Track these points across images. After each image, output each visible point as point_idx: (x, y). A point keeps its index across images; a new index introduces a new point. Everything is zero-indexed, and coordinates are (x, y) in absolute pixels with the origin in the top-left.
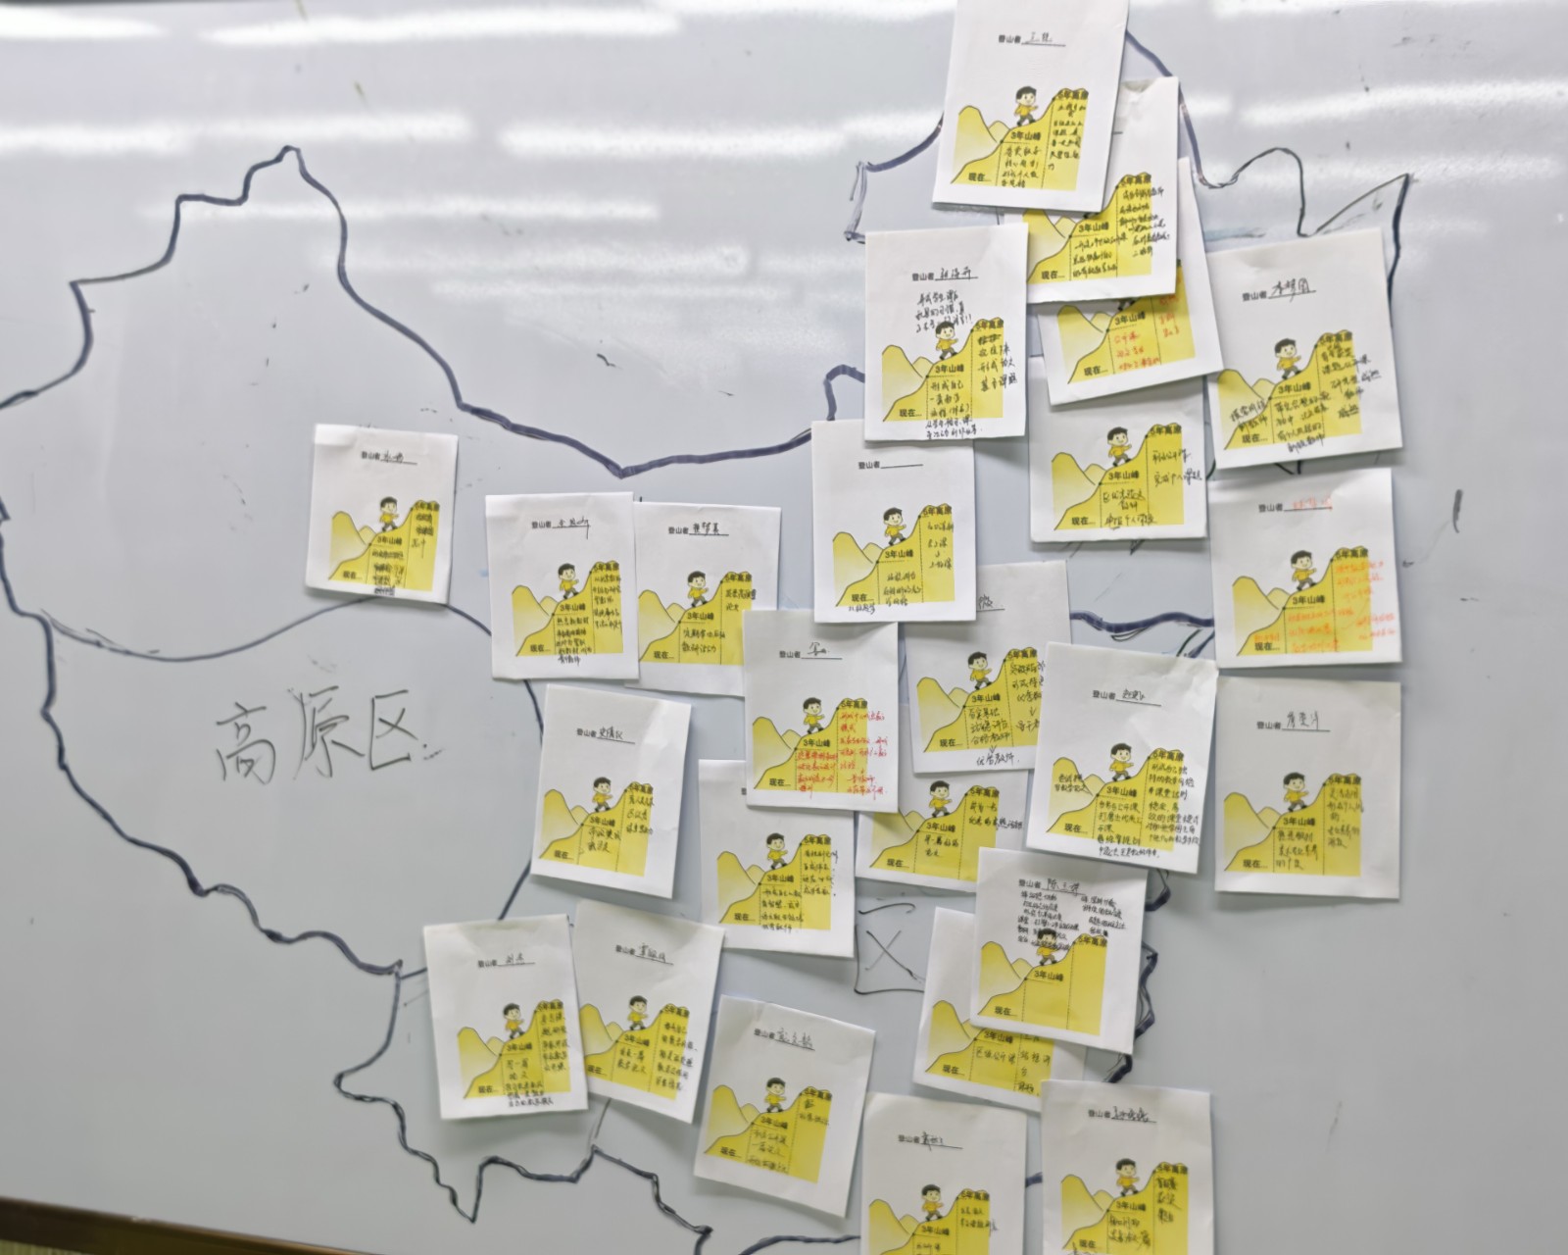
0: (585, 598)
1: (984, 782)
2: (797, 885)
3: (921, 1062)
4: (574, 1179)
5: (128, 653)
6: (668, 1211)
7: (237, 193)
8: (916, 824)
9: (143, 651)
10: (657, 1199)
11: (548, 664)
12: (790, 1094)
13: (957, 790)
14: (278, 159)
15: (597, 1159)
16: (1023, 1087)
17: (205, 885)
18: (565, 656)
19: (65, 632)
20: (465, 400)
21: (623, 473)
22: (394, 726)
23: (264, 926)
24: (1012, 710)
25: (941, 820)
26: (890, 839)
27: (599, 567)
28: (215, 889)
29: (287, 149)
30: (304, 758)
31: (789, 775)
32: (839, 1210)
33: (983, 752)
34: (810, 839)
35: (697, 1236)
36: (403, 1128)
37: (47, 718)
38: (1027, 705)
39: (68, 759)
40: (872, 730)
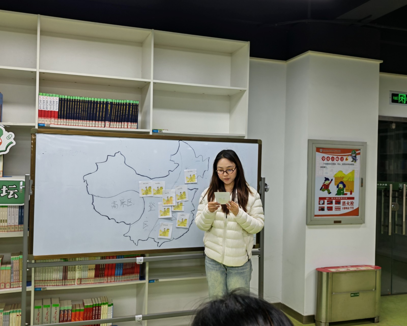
0: (148, 190)
1: (181, 202)
2: (167, 212)
3: (177, 225)
4: (147, 240)
5: (102, 197)
6: (155, 241)
7: (114, 155)
8: (176, 206)
9: (104, 197)
10: (154, 240)
11: (145, 196)
12: (166, 230)
13: (179, 203)
14: (118, 152)
15: (149, 238)
16: (184, 226)
17: (110, 218)
18: (146, 195)
19: (95, 196)
20: (137, 173)
21: (151, 179)
22: (130, 202)
23: (117, 221)
24: (183, 196)
25: (178, 206)
26: (174, 208)
27: (149, 187)
28: (111, 219)
29: (119, 152)
30: (121, 206)
31: (166, 203)
32: (170, 238)
33: (181, 200)
34: (168, 208)
35: (158, 243)
36: (130, 238)
37: (92, 204)
38: (185, 196)
39: (95, 208)
40: (173, 199)
